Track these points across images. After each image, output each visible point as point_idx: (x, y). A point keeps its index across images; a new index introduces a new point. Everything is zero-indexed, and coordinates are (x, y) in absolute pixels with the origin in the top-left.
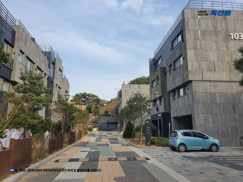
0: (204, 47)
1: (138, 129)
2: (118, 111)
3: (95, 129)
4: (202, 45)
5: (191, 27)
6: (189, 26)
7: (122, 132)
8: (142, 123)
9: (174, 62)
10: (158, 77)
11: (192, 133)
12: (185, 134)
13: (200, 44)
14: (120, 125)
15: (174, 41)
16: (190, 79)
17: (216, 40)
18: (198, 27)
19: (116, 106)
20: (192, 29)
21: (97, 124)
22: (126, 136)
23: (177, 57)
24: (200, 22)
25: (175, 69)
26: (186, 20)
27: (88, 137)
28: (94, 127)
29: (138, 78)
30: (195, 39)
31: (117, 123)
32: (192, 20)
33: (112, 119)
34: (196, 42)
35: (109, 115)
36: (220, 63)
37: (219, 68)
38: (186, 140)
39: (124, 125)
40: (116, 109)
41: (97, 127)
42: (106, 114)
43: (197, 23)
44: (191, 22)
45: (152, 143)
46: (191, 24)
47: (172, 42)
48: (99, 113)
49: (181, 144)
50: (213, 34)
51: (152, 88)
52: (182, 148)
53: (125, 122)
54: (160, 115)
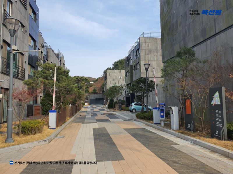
0: (150, 59)
1: (116, 103)
2: (104, 89)
3: (86, 104)
4: (149, 58)
5: (143, 48)
6: (143, 47)
7: (107, 105)
8: (117, 100)
9: (136, 65)
10: (129, 71)
11: (139, 104)
12: (136, 105)
13: (148, 58)
14: (106, 100)
15: (137, 51)
16: (141, 77)
17: (157, 55)
18: (147, 48)
19: (102, 85)
20: (144, 49)
21: (88, 99)
22: (109, 107)
23: (137, 63)
24: (148, 45)
25: (136, 69)
26: (141, 44)
27: (84, 109)
28: (86, 102)
29: (121, 59)
30: (145, 55)
31: (103, 99)
32: (144, 44)
33: (99, 96)
34: (146, 56)
35: (97, 93)
36: (158, 68)
37: (157, 71)
38: (136, 107)
39: (109, 100)
40: (102, 87)
41: (88, 102)
42: (95, 92)
43: (147, 45)
44: (144, 45)
45: (122, 110)
46: (144, 46)
47: (136, 51)
48: (88, 92)
49: (133, 109)
50: (155, 52)
51: (126, 77)
52: (134, 111)
53: (109, 99)
54: (130, 94)
